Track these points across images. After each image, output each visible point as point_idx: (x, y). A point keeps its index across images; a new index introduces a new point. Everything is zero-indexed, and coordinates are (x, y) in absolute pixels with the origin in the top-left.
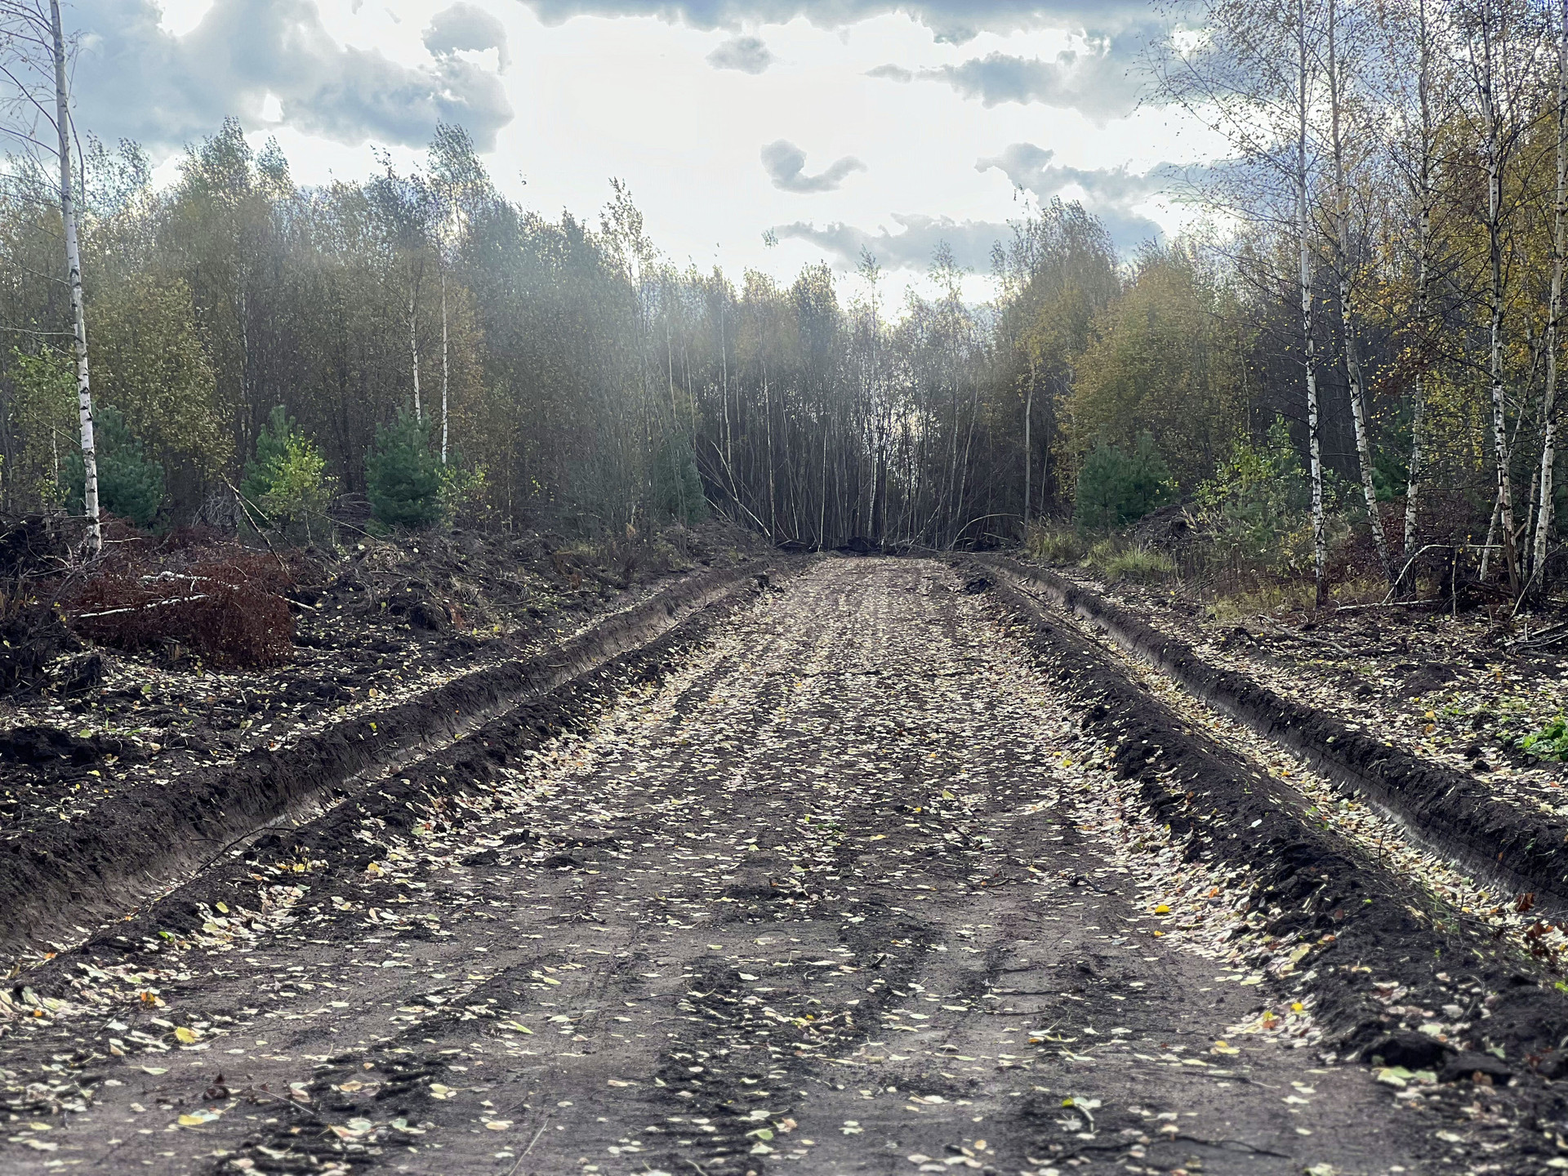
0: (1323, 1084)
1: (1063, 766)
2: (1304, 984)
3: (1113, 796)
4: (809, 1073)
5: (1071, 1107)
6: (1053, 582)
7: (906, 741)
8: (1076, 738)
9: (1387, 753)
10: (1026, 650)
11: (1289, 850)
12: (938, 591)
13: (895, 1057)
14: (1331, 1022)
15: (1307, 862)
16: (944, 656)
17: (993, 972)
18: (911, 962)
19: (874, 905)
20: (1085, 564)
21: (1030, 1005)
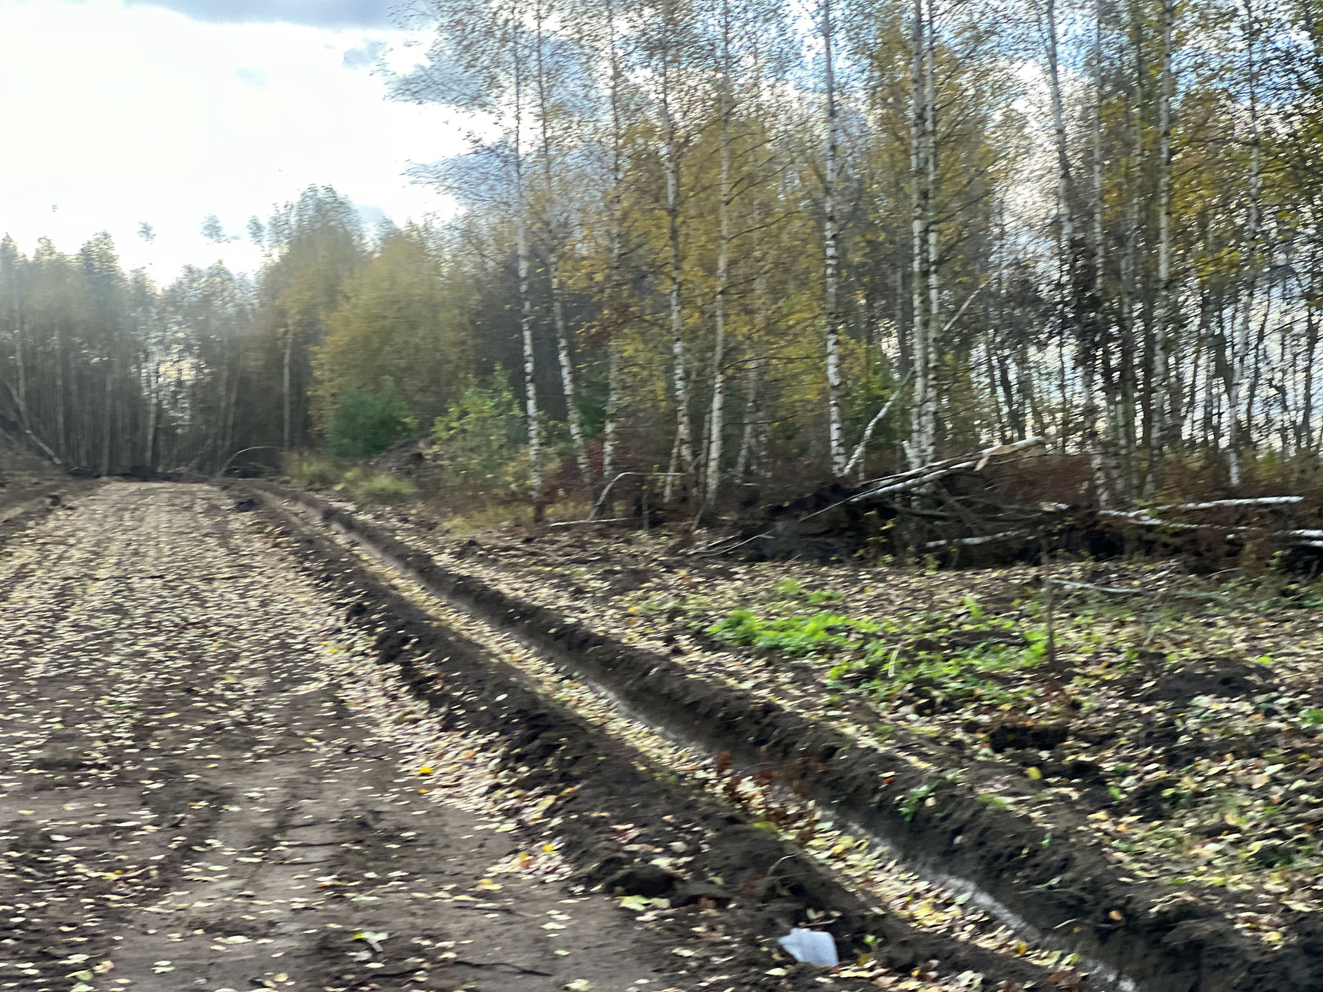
0: (575, 911)
1: (329, 653)
2: (551, 829)
3: (376, 677)
4: (121, 920)
5: (360, 941)
6: (311, 503)
7: (191, 634)
8: (339, 631)
9: (603, 640)
10: (291, 558)
11: (532, 718)
12: (212, 510)
13: (199, 904)
14: (578, 859)
15: (548, 728)
16: (220, 562)
17: (282, 827)
18: (207, 821)
19: (170, 773)
20: (338, 487)
21: (317, 855)
